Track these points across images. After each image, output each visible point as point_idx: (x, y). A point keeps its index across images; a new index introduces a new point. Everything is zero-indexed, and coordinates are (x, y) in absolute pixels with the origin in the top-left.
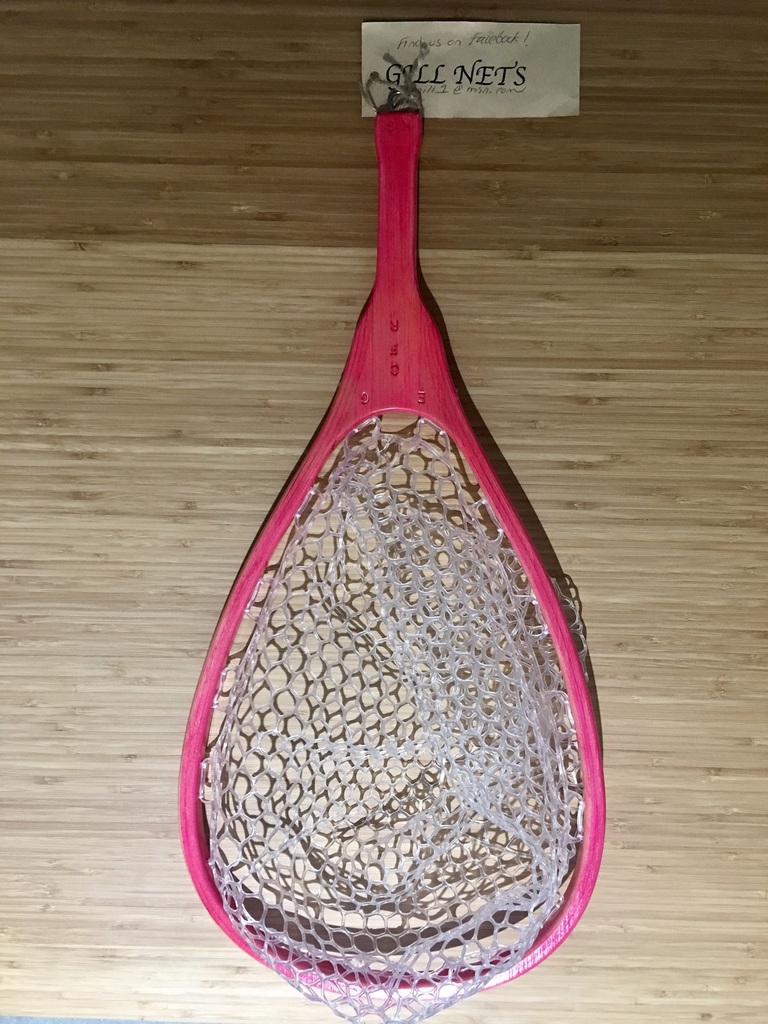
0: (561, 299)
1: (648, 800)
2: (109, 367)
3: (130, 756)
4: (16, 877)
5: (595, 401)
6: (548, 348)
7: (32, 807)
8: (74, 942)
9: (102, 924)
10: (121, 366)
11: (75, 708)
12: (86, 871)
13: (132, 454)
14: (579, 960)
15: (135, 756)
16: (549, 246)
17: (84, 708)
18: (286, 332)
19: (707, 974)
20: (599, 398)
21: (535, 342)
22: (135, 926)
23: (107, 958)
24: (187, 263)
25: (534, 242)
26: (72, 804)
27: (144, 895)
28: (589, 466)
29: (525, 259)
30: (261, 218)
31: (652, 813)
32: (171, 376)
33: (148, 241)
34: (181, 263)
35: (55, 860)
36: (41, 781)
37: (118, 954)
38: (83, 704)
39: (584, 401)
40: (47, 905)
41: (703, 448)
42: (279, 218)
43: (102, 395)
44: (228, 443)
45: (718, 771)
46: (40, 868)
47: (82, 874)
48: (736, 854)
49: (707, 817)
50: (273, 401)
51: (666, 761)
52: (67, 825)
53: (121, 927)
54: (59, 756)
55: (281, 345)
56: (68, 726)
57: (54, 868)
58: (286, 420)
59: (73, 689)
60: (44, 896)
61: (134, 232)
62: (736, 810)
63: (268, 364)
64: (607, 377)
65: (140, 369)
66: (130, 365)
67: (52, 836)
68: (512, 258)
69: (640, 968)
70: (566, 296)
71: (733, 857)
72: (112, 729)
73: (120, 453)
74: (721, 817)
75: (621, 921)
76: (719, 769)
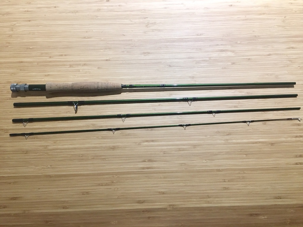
0: (159, 192)
1: (126, 52)
2: (297, 164)
3: (269, 55)
4: (294, 24)
5: (146, 161)
6: (162, 177)
7: (294, 41)
8: (276, 9)
9: (269, 14)
10: (293, 164)
11: (287, 67)
12: (276, 26)
13: (285, 138)
14: (142, 13)
15: (268, 55)
16: (164, 209)
17: (285, 67)
18: (243, 178)
19: (108, 11)
20: (145, 162)
21: (166, 178)
22: (260, 14)
23: (266, 6)
24: (278, 198)
25: (170, 210)
26: (283, 43)
27: (259, 21)
28: (147, 141)
29: (172, 205)
30: (257, 215)
31: (125, 49)
32: (277, 162)
33: (291, 205)
34: (280, 198)
35: (285, 29)
36: (293, 48)
37: (264, 7)
38: (285, 68)
39: (150, 161)
40: (285, 18)
41: (114, 148)
42: (251, 215)
43: (297, 155)
44: (256, 143)
45: (107, 60)
46: (288, 27)
47: (277, 26)
48: (101, 40)
49: (110, 48)
50: (244, 156)
51: (121, 62)
52: (283, 37)
53: (264, 14)
54: (289, 54)
55: (245, 173)
56: (288, 62)
57: (285, 27)
58: (240, 150)
59: (289, 72)
60: (286, 20)
61: (296, 207)
62: (102, 51)
63: (248, 167)
64: (143, 168)
65: (287, 164)
66: (290, 165)
67: (287, 34)
68: (176, 205)
69: (126, 11)
70: (157, 193)
71: (102, 39)
72: (276, 62)
73: (288, 138)
74: (106, 49)
75: (132, 22)
76: (106, 61)
